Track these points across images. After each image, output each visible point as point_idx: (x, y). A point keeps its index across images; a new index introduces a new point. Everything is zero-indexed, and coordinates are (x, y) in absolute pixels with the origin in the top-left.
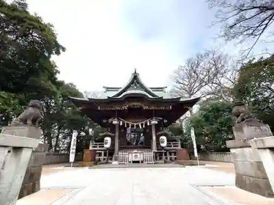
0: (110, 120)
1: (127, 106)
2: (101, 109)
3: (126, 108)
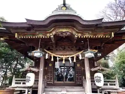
2: (20, 37)
3: (52, 36)
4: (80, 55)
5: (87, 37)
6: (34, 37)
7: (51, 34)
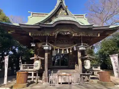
0: (40, 45)
1: (58, 32)
2: (32, 35)
3: (56, 35)
4: (75, 47)
5: (81, 36)
6: (43, 35)
7: (56, 33)
